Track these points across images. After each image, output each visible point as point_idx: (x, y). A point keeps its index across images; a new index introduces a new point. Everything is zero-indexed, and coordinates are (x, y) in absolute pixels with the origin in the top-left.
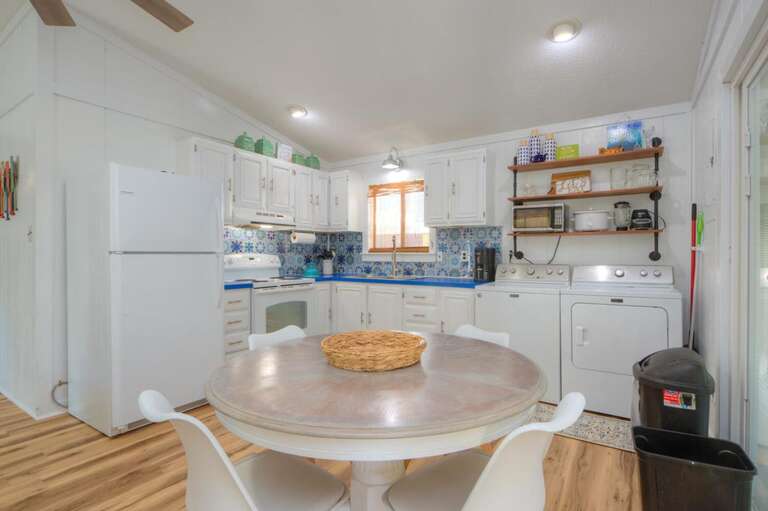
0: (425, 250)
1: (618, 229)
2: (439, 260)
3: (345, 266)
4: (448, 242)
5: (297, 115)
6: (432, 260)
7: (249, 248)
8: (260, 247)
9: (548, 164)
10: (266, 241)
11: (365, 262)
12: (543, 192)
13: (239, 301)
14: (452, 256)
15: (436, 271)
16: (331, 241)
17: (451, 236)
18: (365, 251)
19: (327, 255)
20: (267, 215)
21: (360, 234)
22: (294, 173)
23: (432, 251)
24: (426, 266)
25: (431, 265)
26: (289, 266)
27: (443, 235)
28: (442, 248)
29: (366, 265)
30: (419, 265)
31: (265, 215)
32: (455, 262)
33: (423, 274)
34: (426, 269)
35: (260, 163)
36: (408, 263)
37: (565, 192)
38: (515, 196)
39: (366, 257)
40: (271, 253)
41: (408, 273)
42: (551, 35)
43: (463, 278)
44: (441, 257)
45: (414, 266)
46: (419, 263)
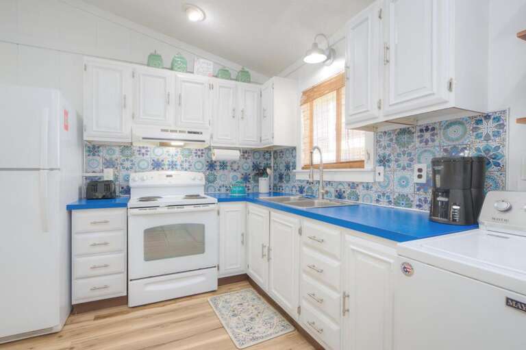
0: (360, 164)
2: (378, 179)
3: (284, 185)
4: (392, 152)
5: (194, 16)
6: (368, 178)
7: (173, 166)
8: (186, 165)
10: (193, 159)
11: (300, 181)
13: (106, 222)
14: (400, 173)
15: (375, 196)
16: (275, 158)
17: (398, 142)
18: (299, 168)
19: (261, 173)
20: (176, 131)
21: (294, 149)
22: (211, 87)
23: (369, 166)
24: (361, 187)
25: (368, 187)
26: (221, 183)
27: (385, 141)
28: (383, 161)
29: (300, 184)
30: (353, 186)
31: (172, 131)
32: (404, 182)
33: (358, 200)
34: (360, 191)
35: (164, 78)
36: (340, 183)
39: (300, 175)
40: (198, 171)
41: (341, 196)
43: (417, 210)
44: (382, 174)
45: (346, 186)
46: (353, 183)
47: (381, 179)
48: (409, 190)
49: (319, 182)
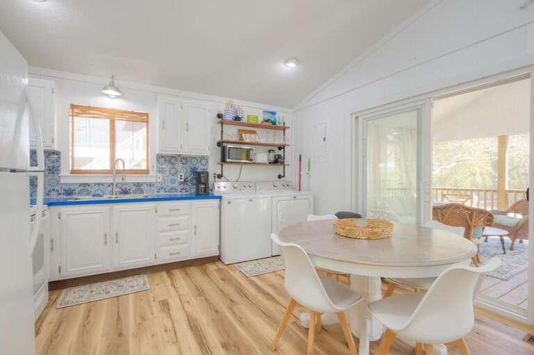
0: (146, 172)
1: (270, 163)
2: (158, 180)
4: (166, 166)
6: (153, 180)
9: (242, 123)
11: (66, 184)
12: (236, 139)
14: (171, 177)
15: (156, 190)
17: (170, 162)
18: (64, 172)
23: (151, 173)
24: (145, 185)
25: (150, 185)
27: (162, 160)
28: (161, 171)
30: (138, 185)
32: (173, 181)
33: (142, 193)
34: (145, 188)
36: (127, 184)
37: (248, 141)
38: (222, 138)
39: (65, 179)
41: (125, 192)
42: (287, 61)
43: (180, 193)
44: (161, 178)
45: (132, 186)
46: (138, 183)
47: (160, 180)
48: (176, 185)
49: (112, 184)
